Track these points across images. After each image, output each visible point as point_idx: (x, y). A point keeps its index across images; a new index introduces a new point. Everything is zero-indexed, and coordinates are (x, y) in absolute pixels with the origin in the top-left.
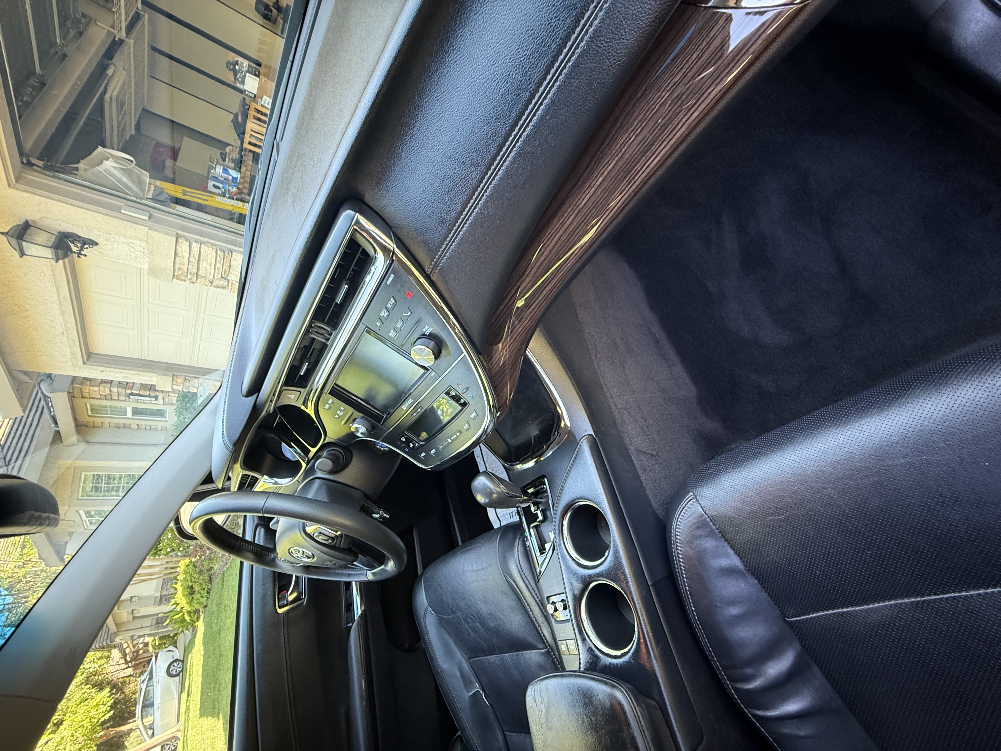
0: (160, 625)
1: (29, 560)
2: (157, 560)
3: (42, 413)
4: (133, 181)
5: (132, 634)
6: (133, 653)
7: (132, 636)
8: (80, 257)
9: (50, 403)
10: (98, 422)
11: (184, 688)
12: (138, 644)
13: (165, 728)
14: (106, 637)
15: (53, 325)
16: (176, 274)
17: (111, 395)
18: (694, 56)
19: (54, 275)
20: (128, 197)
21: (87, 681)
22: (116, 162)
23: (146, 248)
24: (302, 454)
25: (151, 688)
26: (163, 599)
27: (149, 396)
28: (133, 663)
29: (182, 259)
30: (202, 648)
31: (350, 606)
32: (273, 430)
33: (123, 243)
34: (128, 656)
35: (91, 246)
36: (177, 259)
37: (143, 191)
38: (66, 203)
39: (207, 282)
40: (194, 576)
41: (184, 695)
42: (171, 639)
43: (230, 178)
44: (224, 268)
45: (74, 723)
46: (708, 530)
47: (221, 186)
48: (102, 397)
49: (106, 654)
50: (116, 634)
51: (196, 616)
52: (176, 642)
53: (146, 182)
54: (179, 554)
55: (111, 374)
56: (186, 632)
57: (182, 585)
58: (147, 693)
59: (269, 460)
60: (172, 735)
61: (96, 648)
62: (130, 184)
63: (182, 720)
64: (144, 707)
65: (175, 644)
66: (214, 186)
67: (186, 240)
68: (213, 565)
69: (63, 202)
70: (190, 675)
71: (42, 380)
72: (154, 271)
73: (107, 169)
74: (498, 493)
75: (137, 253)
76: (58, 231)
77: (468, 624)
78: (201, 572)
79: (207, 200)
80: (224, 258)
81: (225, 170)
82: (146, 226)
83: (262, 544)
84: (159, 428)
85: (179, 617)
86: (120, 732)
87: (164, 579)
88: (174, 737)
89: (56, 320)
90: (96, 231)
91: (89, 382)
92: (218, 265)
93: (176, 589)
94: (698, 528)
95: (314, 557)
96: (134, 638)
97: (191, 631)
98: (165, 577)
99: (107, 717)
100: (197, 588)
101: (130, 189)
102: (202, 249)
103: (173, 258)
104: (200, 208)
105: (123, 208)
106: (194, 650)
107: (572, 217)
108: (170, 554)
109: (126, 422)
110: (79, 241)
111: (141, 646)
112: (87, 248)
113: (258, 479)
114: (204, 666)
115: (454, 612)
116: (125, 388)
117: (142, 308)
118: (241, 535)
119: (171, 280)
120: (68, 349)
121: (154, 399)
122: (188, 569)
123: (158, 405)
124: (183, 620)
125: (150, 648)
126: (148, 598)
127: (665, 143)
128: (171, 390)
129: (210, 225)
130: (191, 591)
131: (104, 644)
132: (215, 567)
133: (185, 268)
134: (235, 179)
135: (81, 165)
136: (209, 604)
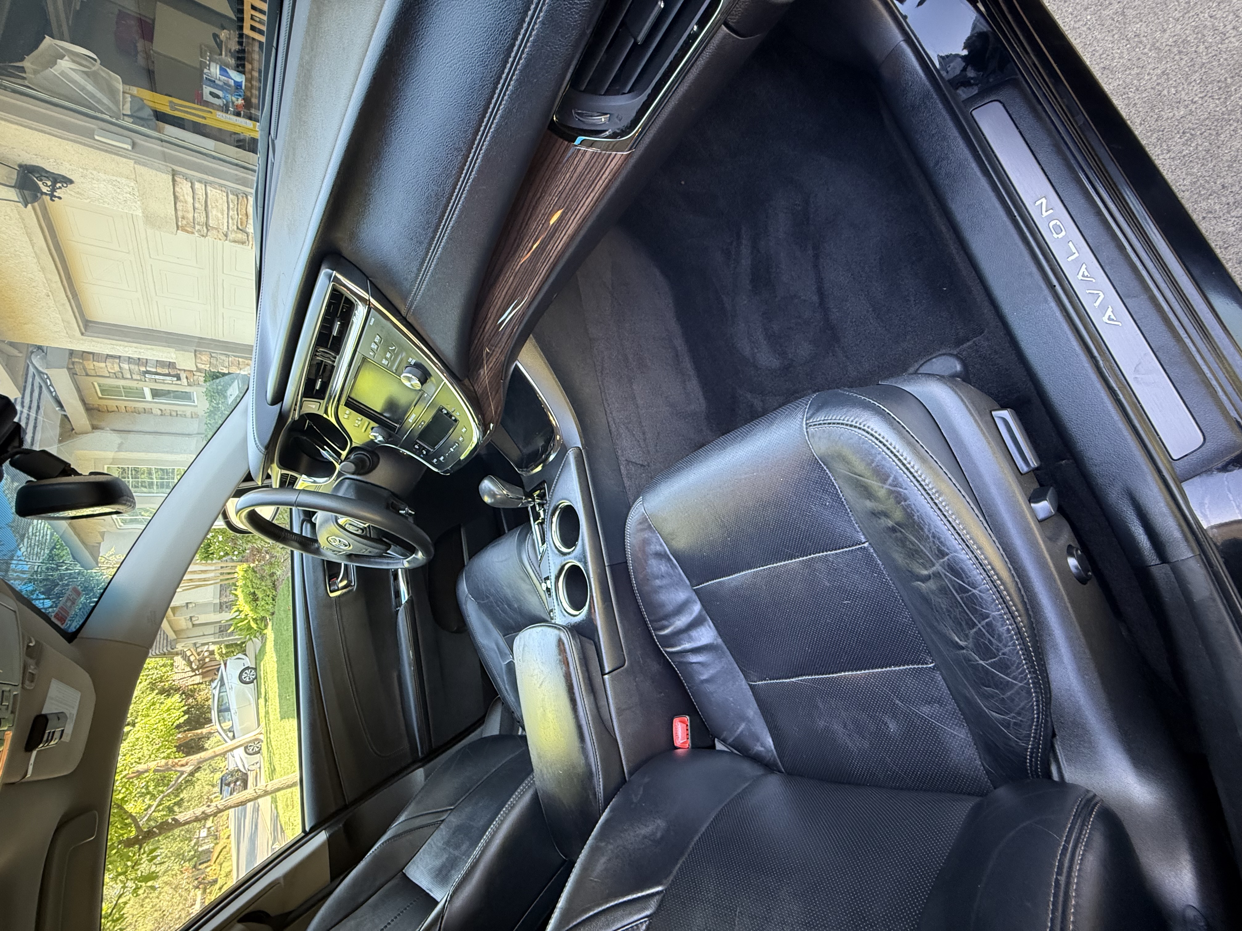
0: (224, 633)
1: (63, 562)
2: (209, 564)
3: (40, 394)
4: (101, 90)
5: (194, 642)
6: (199, 661)
7: (195, 644)
8: (53, 201)
9: (48, 381)
10: (113, 406)
11: (261, 694)
12: (202, 651)
13: (246, 731)
14: (165, 644)
15: (34, 284)
16: (180, 224)
17: (122, 373)
18: (568, 176)
19: (23, 219)
20: (99, 115)
21: (152, 686)
22: (74, 61)
23: (136, 190)
24: (335, 456)
25: (225, 694)
26: (223, 607)
27: (168, 375)
28: (200, 671)
29: (185, 205)
30: (274, 655)
31: (398, 594)
32: (304, 433)
33: (104, 180)
34: (193, 664)
35: (65, 185)
36: (178, 204)
37: (116, 103)
38: (21, 125)
39: (221, 236)
40: (255, 581)
41: (262, 701)
42: (239, 647)
43: (232, 83)
44: (240, 216)
45: (147, 725)
46: (646, 524)
47: (220, 93)
48: (111, 374)
49: (169, 662)
50: (176, 641)
51: (263, 624)
52: (245, 651)
53: (119, 90)
54: (235, 558)
55: (118, 347)
56: (254, 639)
57: (243, 591)
58: (220, 699)
59: (305, 460)
60: (254, 738)
61: (157, 655)
62: (99, 95)
63: (263, 724)
64: (219, 711)
65: (244, 652)
66: (211, 94)
67: (186, 179)
68: (274, 571)
69: (17, 124)
70: (265, 682)
71: (32, 352)
72: (150, 219)
73: (63, 71)
74: (500, 495)
75: (125, 195)
76: (18, 163)
77: (498, 606)
78: (262, 578)
79: (204, 118)
80: (238, 204)
81: (223, 71)
82: (130, 159)
83: (309, 536)
84: (188, 414)
85: (245, 625)
86: (198, 734)
87: (221, 585)
88: (256, 739)
89: (37, 278)
90: (67, 164)
91: (91, 356)
92: (231, 213)
93: (236, 596)
94: (640, 523)
95: (350, 546)
96: (198, 645)
97: (260, 638)
98: (222, 583)
99: (182, 720)
100: (260, 595)
101: (99, 101)
102: (209, 191)
103: (173, 202)
104: (199, 129)
105: (96, 133)
106: (265, 658)
107: (512, 278)
108: (224, 559)
109: (147, 406)
110: (47, 177)
111: (206, 654)
112: (60, 188)
113: (297, 478)
114: (278, 672)
115: (487, 597)
116: (138, 365)
117: (143, 265)
118: (289, 529)
119: (175, 232)
120: (58, 316)
121: (175, 379)
122: (248, 574)
123: (183, 386)
124: (250, 628)
125: (217, 657)
126: (205, 605)
127: (564, 232)
128: (195, 369)
129: (214, 158)
130: (255, 598)
131: (165, 650)
132: (278, 573)
133: (190, 216)
134: (238, 85)
135: (27, 63)
136: (276, 611)
